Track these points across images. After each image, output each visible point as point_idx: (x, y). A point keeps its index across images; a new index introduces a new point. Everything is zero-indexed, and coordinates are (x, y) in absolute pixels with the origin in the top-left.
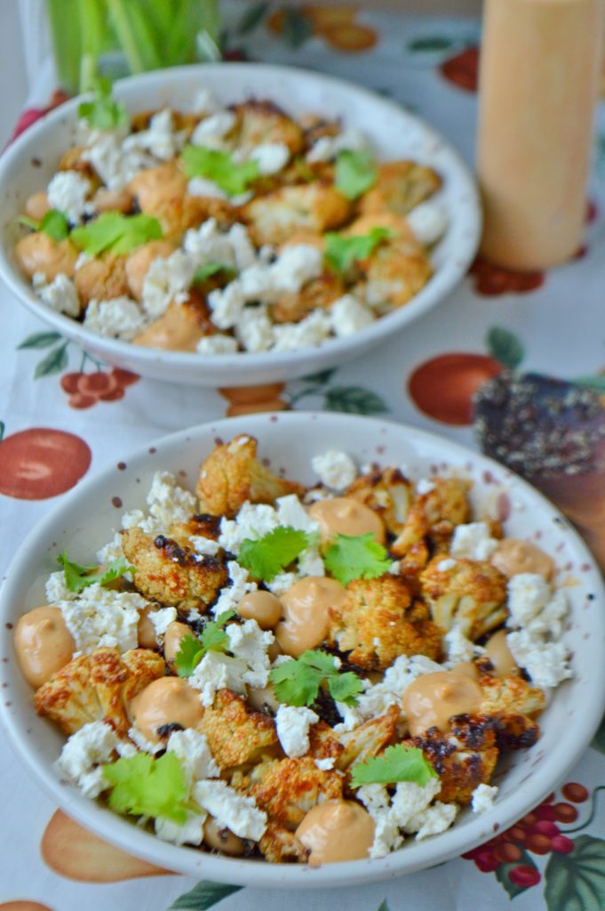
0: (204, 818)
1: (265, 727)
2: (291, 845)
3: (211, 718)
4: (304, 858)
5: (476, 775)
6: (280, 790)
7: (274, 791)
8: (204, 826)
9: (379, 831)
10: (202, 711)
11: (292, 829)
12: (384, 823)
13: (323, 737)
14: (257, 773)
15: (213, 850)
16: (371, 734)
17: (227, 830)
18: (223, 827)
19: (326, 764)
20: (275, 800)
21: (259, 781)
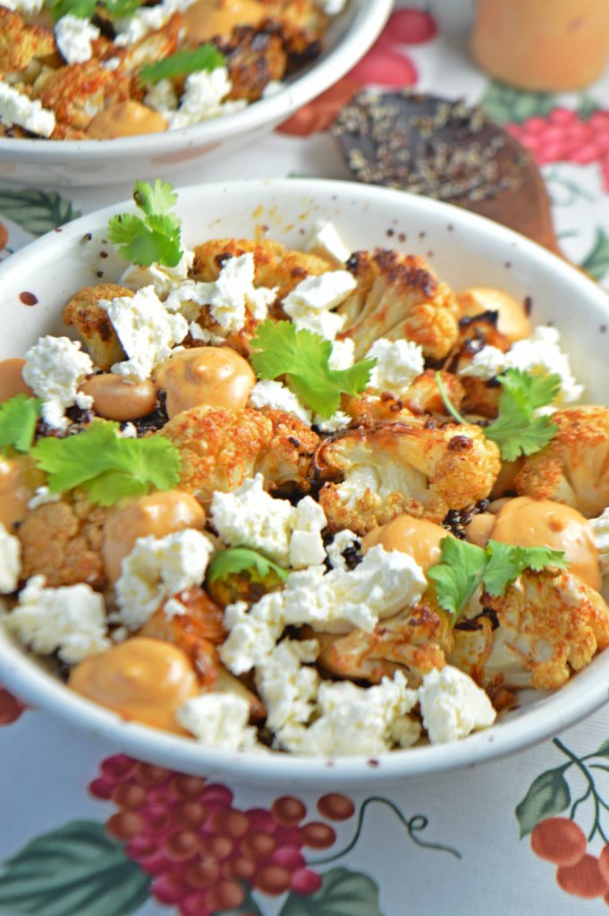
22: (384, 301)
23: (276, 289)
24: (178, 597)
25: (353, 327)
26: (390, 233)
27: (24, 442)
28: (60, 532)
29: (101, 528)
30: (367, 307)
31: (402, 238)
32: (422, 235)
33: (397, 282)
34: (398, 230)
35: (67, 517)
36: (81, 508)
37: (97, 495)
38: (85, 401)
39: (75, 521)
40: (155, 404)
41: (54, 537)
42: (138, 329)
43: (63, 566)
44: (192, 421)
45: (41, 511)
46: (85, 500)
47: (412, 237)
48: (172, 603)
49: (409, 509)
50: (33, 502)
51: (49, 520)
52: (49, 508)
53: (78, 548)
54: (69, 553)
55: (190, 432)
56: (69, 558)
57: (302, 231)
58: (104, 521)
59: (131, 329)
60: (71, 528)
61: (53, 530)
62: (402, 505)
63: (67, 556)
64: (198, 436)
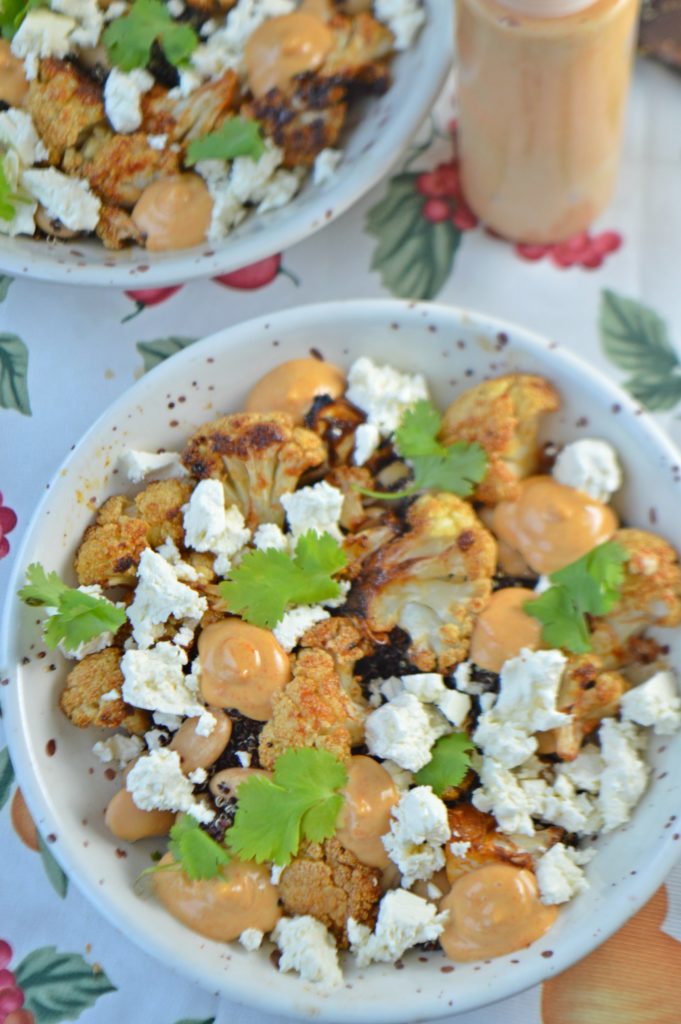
0: (35, 208)
1: (93, 102)
2: (126, 229)
3: (36, 95)
4: (141, 242)
5: (319, 139)
6: (112, 173)
7: (106, 174)
8: (35, 218)
9: (216, 212)
10: (27, 84)
11: (128, 209)
12: (223, 201)
13: (157, 107)
14: (90, 149)
15: (48, 238)
16: (207, 102)
17: (58, 221)
18: (55, 218)
19: (158, 142)
20: (108, 183)
21: (92, 160)
22: (252, 473)
23: (170, 541)
24: (454, 839)
25: (247, 508)
26: (171, 406)
27: (221, 857)
28: (322, 879)
29: (343, 850)
30: (239, 484)
31: (182, 399)
32: (194, 384)
33: (250, 452)
34: (174, 399)
35: (315, 869)
36: (316, 852)
37: (316, 836)
38: (200, 776)
39: (321, 864)
40: (232, 721)
41: (321, 886)
42: (161, 690)
43: (348, 895)
44: (301, 721)
45: (287, 878)
46: (309, 845)
47: (189, 392)
48: (455, 847)
49: (476, 610)
50: (275, 879)
51: (305, 880)
52: (291, 872)
53: (344, 875)
54: (341, 884)
55: (308, 727)
56: (346, 887)
57: (116, 472)
58: (340, 843)
59: (157, 695)
60: (323, 871)
61: (314, 884)
62: (469, 612)
63: (342, 887)
64: (316, 725)
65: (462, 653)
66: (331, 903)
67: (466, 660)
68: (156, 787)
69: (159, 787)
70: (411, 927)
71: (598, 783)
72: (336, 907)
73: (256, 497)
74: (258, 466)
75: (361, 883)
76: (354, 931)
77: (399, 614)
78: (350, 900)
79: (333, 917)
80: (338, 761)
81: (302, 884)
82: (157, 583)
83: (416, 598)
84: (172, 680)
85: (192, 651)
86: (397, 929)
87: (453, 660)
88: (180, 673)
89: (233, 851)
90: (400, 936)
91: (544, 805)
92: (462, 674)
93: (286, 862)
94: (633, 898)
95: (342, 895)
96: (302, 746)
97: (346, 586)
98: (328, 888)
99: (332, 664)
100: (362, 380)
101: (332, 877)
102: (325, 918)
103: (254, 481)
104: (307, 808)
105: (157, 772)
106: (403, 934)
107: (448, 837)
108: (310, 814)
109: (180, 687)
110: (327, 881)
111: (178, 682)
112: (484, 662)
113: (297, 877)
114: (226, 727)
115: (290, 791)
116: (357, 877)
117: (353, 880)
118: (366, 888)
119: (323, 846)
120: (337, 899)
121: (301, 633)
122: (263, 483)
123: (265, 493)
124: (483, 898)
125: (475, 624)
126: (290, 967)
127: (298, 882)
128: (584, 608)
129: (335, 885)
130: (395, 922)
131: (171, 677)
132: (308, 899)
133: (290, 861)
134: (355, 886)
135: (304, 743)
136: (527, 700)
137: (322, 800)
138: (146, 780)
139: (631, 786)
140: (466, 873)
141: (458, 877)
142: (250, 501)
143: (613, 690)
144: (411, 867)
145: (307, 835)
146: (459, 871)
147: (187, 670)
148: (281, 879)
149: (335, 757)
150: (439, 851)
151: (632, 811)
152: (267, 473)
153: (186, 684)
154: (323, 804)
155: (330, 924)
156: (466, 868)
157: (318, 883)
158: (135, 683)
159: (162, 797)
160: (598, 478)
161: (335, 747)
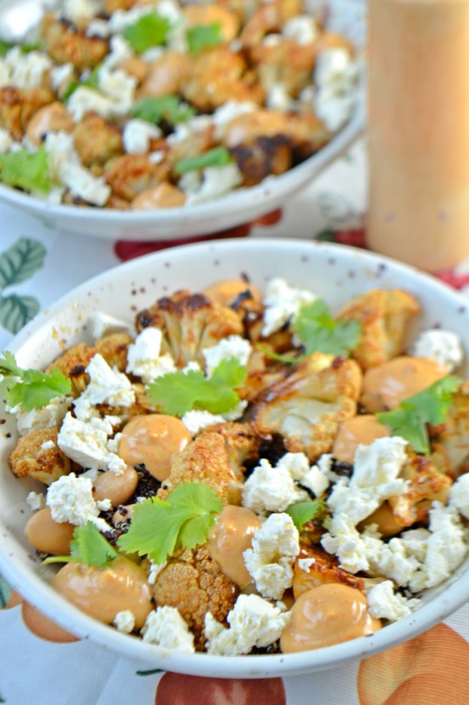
0: (64, 190)
6: (120, 175)
7: (116, 176)
8: (63, 197)
11: (128, 200)
19: (157, 157)
22: (185, 329)
24: (302, 556)
25: (177, 356)
26: (134, 293)
27: (111, 551)
28: (190, 579)
29: (210, 559)
30: (174, 339)
31: (143, 290)
32: (153, 281)
33: (184, 310)
34: (137, 288)
35: (184, 571)
36: (188, 556)
37: (190, 543)
38: (106, 504)
39: (191, 567)
40: (139, 476)
41: (189, 585)
42: (88, 442)
43: (209, 597)
44: (192, 462)
45: (162, 580)
46: (184, 551)
47: (148, 286)
48: (301, 562)
49: (340, 419)
50: (152, 579)
51: (176, 579)
52: (166, 573)
53: (208, 580)
54: (205, 587)
55: (197, 468)
56: (208, 590)
57: (85, 328)
58: (210, 553)
59: (84, 444)
60: (192, 573)
61: (183, 582)
62: (335, 420)
63: (206, 590)
64: (204, 468)
65: (326, 445)
66: (195, 602)
67: (329, 451)
68: (69, 498)
69: (71, 498)
70: (258, 616)
71: (426, 547)
72: (198, 607)
73: (184, 348)
74: (190, 324)
75: (221, 587)
76: (210, 624)
77: (281, 422)
78: (210, 602)
79: (195, 616)
80: (217, 496)
81: (173, 582)
82: (99, 376)
83: (295, 411)
84: (98, 440)
85: (118, 429)
86: (245, 616)
87: (319, 450)
88: (105, 438)
89: (121, 550)
90: (247, 622)
91: (380, 557)
92: (325, 460)
93: (164, 563)
94: (445, 602)
95: (204, 596)
96: (190, 482)
97: (244, 404)
98: (194, 588)
99: (224, 441)
100: (275, 291)
101: (198, 580)
102: (188, 616)
103: (185, 335)
104: (187, 518)
105: (73, 486)
106: (250, 622)
107: (297, 553)
108: (188, 526)
109: (102, 447)
110: (194, 582)
111: (102, 443)
112: (342, 458)
113: (170, 578)
114: (133, 476)
115: (175, 507)
116: (219, 582)
117: (215, 584)
118: (225, 592)
119: (195, 553)
120: (200, 599)
121: (203, 426)
122: (191, 339)
123: (193, 347)
124: (320, 601)
125: (339, 429)
126: (152, 638)
127: (170, 581)
128: (425, 419)
129: (200, 587)
130: (245, 611)
131: (97, 437)
132: (177, 595)
133: (166, 562)
134: (216, 590)
135: (192, 481)
136: (374, 474)
137: (199, 516)
138: (63, 491)
139: (452, 546)
140: (309, 589)
141: (303, 592)
142: (181, 353)
143: (443, 482)
144: (264, 574)
145: (183, 543)
146: (303, 588)
147: (110, 437)
148: (157, 581)
149: (216, 494)
150: (289, 567)
151: (452, 572)
152: (196, 332)
153: (108, 446)
154: (199, 518)
155: (191, 624)
156: (309, 585)
157: (186, 582)
158: (68, 429)
159: (73, 508)
160: (444, 350)
161: (216, 485)
